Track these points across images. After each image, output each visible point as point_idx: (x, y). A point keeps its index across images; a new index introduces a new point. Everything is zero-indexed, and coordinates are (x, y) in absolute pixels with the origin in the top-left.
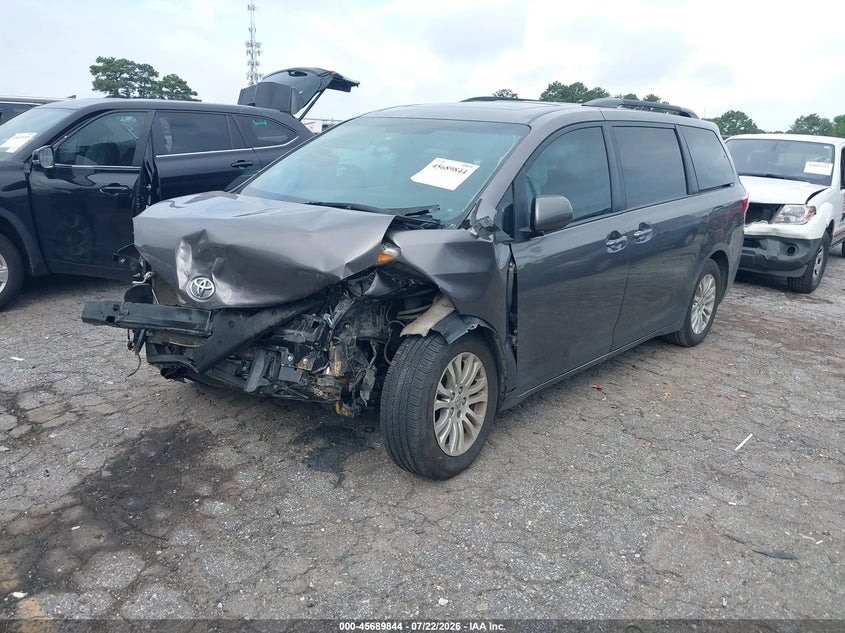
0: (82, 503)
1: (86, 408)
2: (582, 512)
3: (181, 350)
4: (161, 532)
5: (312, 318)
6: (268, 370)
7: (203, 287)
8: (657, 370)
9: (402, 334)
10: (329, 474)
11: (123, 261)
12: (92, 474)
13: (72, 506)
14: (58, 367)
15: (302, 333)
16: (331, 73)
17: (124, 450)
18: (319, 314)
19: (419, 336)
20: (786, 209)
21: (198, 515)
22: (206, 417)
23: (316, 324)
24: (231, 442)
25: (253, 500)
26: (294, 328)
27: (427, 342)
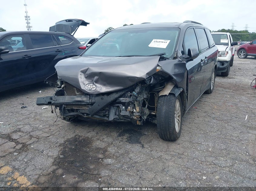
0: (60, 168)
1: (38, 136)
2: (222, 144)
3: (77, 110)
4: (95, 172)
5: (129, 94)
6: (116, 112)
7: (91, 87)
8: (207, 101)
9: (160, 95)
10: (138, 144)
11: (47, 83)
12: (56, 157)
13: (57, 169)
14: (18, 123)
15: (127, 99)
16: (81, 20)
17: (62, 147)
18: (131, 92)
19: (166, 95)
20: (220, 53)
21: (104, 165)
22: (83, 132)
23: (131, 95)
24: (98, 139)
25: (119, 157)
26: (124, 98)
27: (169, 97)
